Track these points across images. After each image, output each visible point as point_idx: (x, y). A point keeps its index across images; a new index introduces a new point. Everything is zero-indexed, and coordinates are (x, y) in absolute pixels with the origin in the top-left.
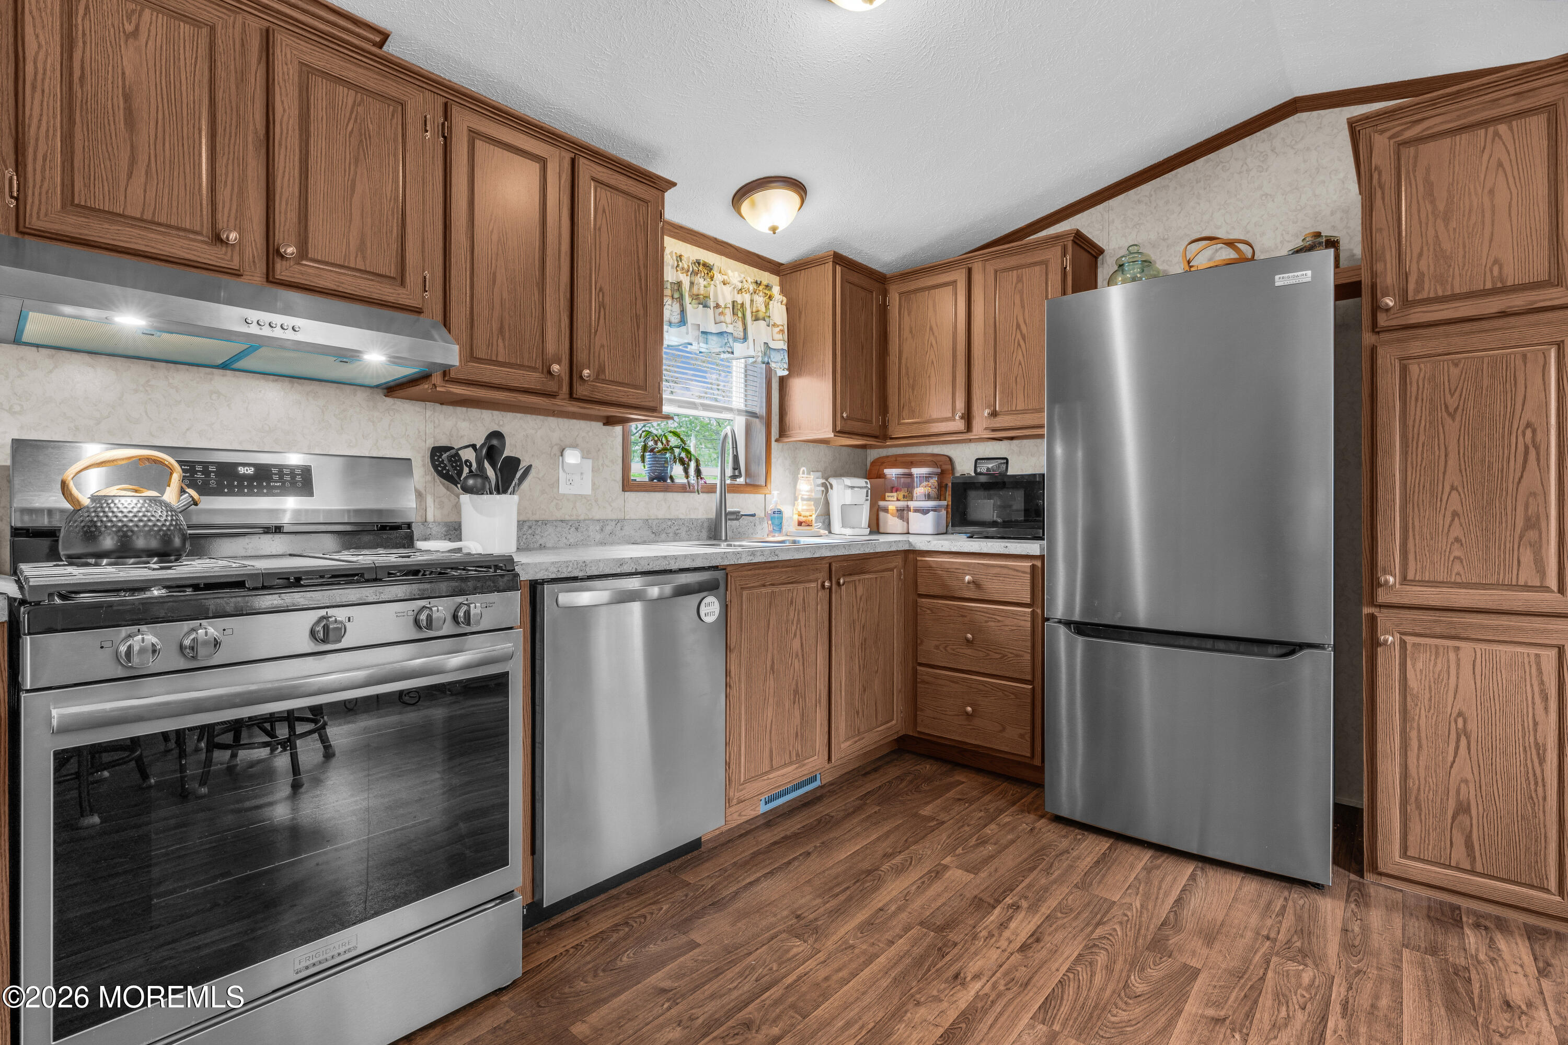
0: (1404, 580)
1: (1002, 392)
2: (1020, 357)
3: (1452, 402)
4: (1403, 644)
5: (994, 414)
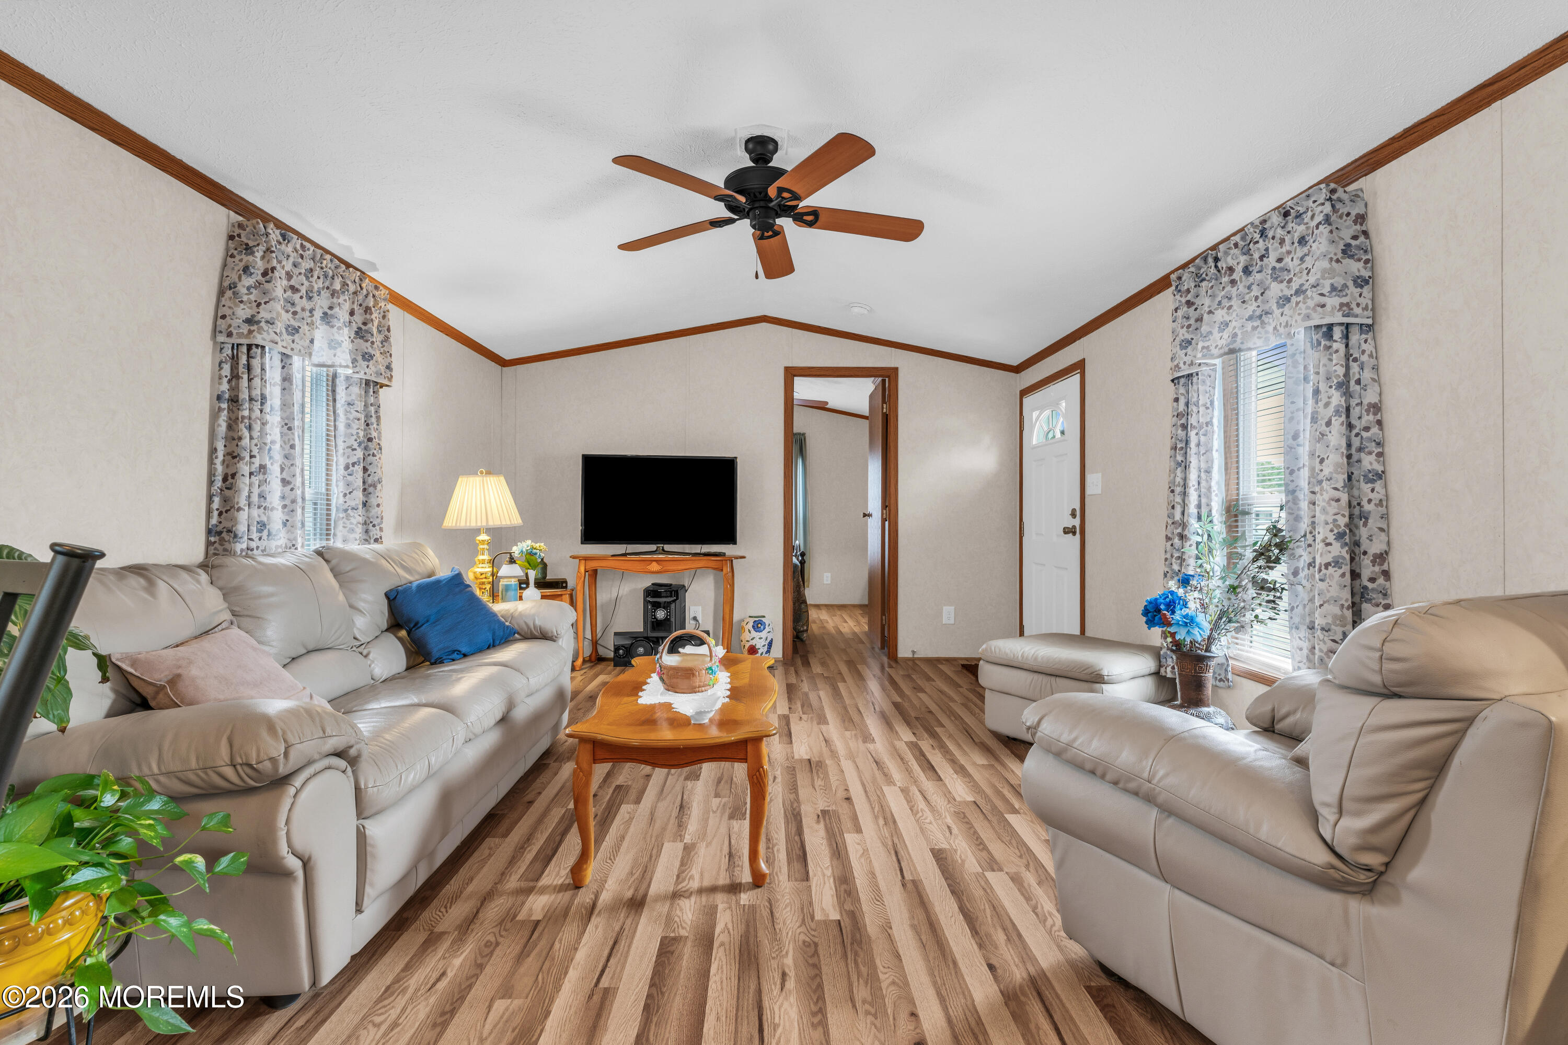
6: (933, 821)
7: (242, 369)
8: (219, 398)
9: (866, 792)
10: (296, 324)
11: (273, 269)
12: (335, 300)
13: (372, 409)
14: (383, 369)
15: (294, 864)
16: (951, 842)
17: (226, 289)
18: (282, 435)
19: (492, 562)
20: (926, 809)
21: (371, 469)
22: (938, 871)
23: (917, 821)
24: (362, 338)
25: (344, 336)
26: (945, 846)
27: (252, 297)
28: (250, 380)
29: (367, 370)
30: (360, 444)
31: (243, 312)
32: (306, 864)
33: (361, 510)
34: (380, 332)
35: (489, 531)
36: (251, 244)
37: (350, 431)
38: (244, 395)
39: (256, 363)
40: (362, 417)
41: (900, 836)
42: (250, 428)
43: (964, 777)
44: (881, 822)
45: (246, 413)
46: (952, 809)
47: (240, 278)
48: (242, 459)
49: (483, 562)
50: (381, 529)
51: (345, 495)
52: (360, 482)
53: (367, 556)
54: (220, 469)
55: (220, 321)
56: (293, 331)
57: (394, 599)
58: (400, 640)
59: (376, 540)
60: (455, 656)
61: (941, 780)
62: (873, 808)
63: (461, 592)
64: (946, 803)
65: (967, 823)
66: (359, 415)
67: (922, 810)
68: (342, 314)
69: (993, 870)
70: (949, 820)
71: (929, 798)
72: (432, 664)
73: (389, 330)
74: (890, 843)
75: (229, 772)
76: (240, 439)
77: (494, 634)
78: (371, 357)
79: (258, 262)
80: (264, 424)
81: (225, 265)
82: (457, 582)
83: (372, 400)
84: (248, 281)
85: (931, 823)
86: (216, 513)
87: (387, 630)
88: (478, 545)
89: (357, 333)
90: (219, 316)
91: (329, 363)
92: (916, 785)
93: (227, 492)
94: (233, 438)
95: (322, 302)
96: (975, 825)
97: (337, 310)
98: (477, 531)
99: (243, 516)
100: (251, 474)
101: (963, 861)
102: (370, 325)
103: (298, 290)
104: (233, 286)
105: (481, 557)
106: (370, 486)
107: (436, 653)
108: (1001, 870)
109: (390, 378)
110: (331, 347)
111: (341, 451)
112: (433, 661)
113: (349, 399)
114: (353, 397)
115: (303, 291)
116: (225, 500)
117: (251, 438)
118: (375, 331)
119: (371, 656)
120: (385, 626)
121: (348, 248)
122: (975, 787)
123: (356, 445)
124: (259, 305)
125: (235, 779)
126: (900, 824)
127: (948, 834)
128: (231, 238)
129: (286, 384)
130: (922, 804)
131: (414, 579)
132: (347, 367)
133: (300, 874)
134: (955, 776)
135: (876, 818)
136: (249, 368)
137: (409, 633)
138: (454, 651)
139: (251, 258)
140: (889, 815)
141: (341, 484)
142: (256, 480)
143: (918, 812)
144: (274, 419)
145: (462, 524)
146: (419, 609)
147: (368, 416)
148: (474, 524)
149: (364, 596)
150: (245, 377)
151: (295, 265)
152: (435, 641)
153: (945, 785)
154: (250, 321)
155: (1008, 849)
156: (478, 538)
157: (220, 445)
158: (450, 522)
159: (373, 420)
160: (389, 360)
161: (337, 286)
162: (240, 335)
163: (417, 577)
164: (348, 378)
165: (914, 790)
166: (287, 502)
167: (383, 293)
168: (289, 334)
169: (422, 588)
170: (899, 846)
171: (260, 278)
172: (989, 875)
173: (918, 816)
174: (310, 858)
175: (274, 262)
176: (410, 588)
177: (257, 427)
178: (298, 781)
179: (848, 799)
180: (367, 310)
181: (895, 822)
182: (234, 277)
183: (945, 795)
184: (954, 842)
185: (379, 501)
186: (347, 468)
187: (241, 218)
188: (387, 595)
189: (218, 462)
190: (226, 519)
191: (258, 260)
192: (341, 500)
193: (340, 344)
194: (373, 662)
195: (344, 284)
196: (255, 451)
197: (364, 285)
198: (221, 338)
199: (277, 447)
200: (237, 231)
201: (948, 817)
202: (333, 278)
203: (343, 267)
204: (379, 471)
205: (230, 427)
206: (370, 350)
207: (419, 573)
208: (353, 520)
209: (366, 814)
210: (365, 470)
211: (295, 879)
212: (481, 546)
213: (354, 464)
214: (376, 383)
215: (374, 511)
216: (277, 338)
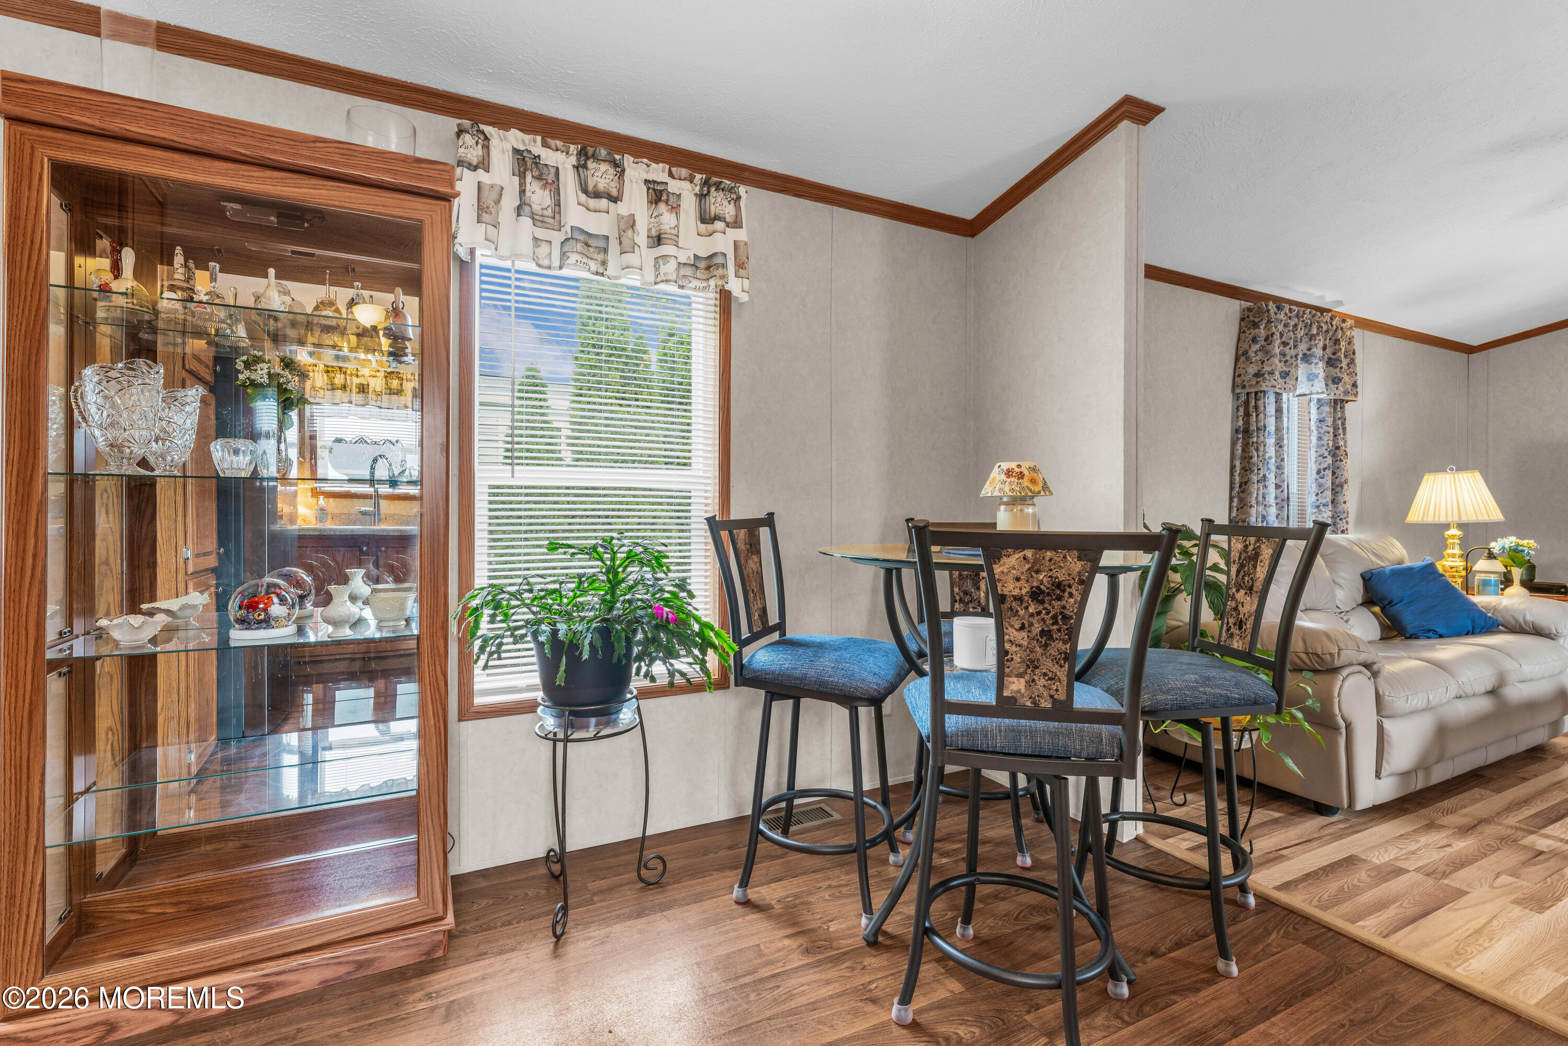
7: (1251, 409)
8: (1237, 431)
10: (1287, 369)
11: (1272, 334)
12: (1313, 343)
13: (1340, 422)
14: (1349, 387)
15: (1342, 724)
17: (1240, 356)
18: (1276, 451)
19: (1466, 557)
21: (1338, 472)
24: (1331, 366)
25: (1319, 369)
27: (1258, 358)
28: (1257, 416)
29: (1336, 392)
30: (1330, 452)
31: (1252, 369)
32: (1348, 726)
33: (1330, 508)
34: (1346, 356)
35: (1460, 526)
36: (1256, 320)
37: (1321, 442)
38: (1253, 427)
39: (1260, 403)
40: (1331, 430)
42: (1257, 450)
45: (1255, 439)
47: (1250, 347)
48: (1252, 471)
49: (1453, 556)
50: (1347, 523)
51: (1317, 494)
52: (1329, 484)
53: (1344, 544)
54: (1237, 478)
55: (1237, 379)
56: (1285, 375)
57: (1370, 580)
58: (1374, 614)
59: (1343, 532)
60: (1431, 634)
63: (1434, 579)
66: (1328, 429)
68: (1318, 352)
72: (1407, 638)
73: (1354, 353)
75: (1304, 656)
76: (1251, 458)
77: (1473, 621)
78: (1340, 380)
79: (1262, 332)
80: (1265, 446)
81: (1239, 340)
82: (1430, 570)
83: (1339, 415)
84: (1256, 347)
86: (1235, 509)
87: (1361, 605)
88: (1447, 539)
89: (1327, 363)
90: (1236, 375)
91: (1308, 392)
93: (1242, 495)
94: (1246, 458)
95: (1302, 347)
97: (1314, 350)
98: (1447, 526)
99: (1253, 511)
100: (1258, 481)
102: (1339, 354)
103: (1288, 344)
104: (1245, 353)
105: (1450, 551)
106: (1338, 486)
107: (1410, 628)
109: (1356, 395)
110: (1309, 379)
111: (1313, 459)
112: (1407, 635)
113: (1321, 417)
114: (1324, 415)
115: (1292, 344)
116: (1241, 500)
117: (1258, 456)
118: (1343, 356)
119: (1350, 622)
120: (1360, 601)
121: (1322, 297)
123: (1326, 454)
124: (1263, 362)
125: (1308, 662)
128: (1242, 319)
129: (1279, 414)
131: (1386, 565)
132: (1323, 393)
133: (1343, 731)
136: (1256, 407)
137: (1383, 610)
138: (1430, 631)
139: (1257, 331)
141: (1314, 486)
142: (1261, 485)
144: (1271, 441)
145: (1430, 519)
146: (1394, 591)
147: (1336, 429)
148: (1443, 519)
149: (1342, 574)
150: (1254, 414)
151: (1286, 326)
152: (1409, 619)
154: (1258, 375)
156: (1447, 533)
157: (1238, 463)
158: (1416, 515)
159: (1341, 431)
160: (1354, 379)
161: (1314, 331)
162: (1251, 386)
163: (1387, 563)
164: (1319, 400)
166: (1279, 501)
167: (1350, 322)
168: (1282, 377)
169: (1394, 573)
171: (1263, 342)
174: (1350, 723)
175: (1274, 330)
176: (1384, 572)
177: (1262, 449)
178: (1345, 672)
180: (1337, 342)
182: (1246, 346)
185: (1346, 499)
186: (1319, 472)
187: (1249, 304)
188: (1362, 576)
189: (1237, 474)
190: (1241, 513)
191: (1262, 331)
192: (1314, 498)
193: (1317, 376)
194: (1352, 627)
195: (1320, 327)
196: (1261, 466)
197: (1334, 323)
198: (1238, 391)
199: (1273, 461)
200: (1246, 313)
202: (1311, 325)
203: (1319, 314)
204: (1345, 474)
205: (1243, 450)
206: (1339, 375)
207: (1389, 561)
208: (1324, 514)
209: (1384, 713)
210: (1334, 473)
211: (1340, 733)
212: (1451, 541)
213: (1324, 469)
214: (1342, 401)
215: (1342, 507)
216: (1276, 383)
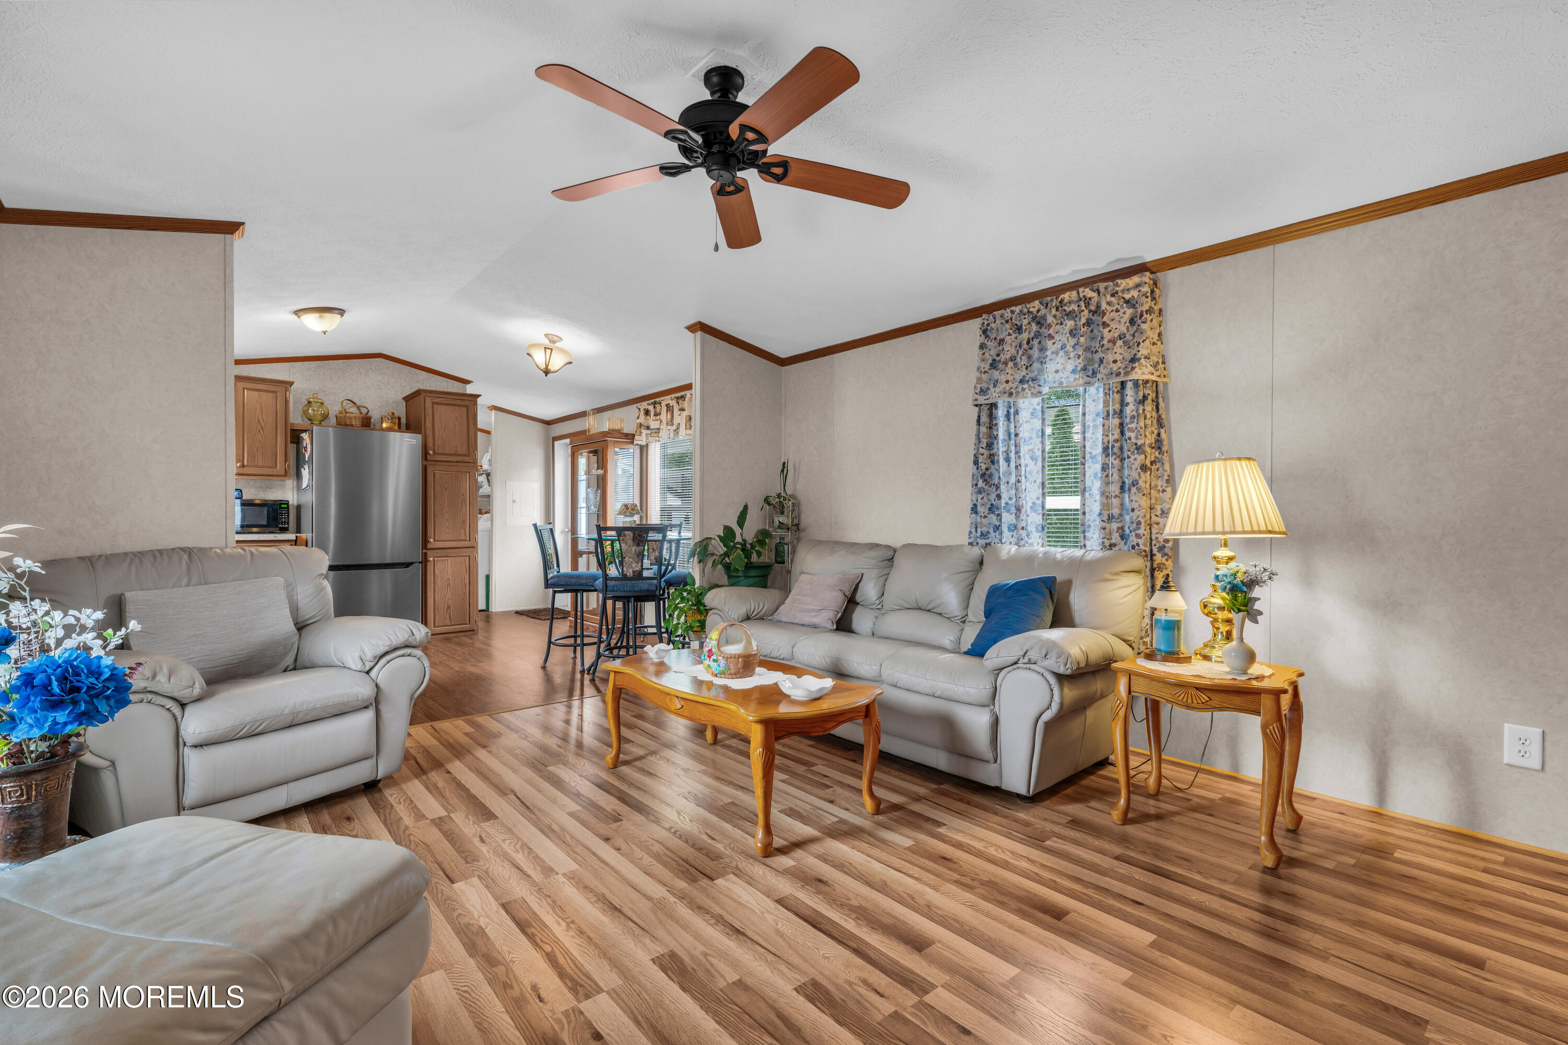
0: (435, 540)
1: (248, 455)
2: (260, 438)
3: (446, 486)
4: (434, 560)
5: (243, 466)
6: (502, 844)
9: (594, 854)
16: (479, 829)
20: (513, 854)
22: (488, 805)
23: (519, 839)
26: (485, 825)
41: (530, 820)
43: (468, 925)
44: (555, 827)
46: (482, 863)
61: (504, 906)
62: (572, 837)
64: (491, 869)
65: (463, 852)
67: (517, 851)
69: (440, 818)
70: (484, 849)
71: (514, 869)
74: (537, 813)
85: (504, 841)
92: (537, 883)
96: (454, 852)
101: (467, 817)
108: (433, 821)
122: (450, 908)
126: (534, 830)
127: (484, 836)
130: (520, 858)
134: (483, 922)
135: (563, 830)
140: (551, 835)
143: (522, 847)
153: (497, 898)
155: (421, 839)
165: (537, 876)
170: (528, 813)
172: (443, 813)
173: (520, 844)
179: (607, 840)
181: (542, 831)
183: (493, 880)
184: (476, 830)
201: (485, 852)
